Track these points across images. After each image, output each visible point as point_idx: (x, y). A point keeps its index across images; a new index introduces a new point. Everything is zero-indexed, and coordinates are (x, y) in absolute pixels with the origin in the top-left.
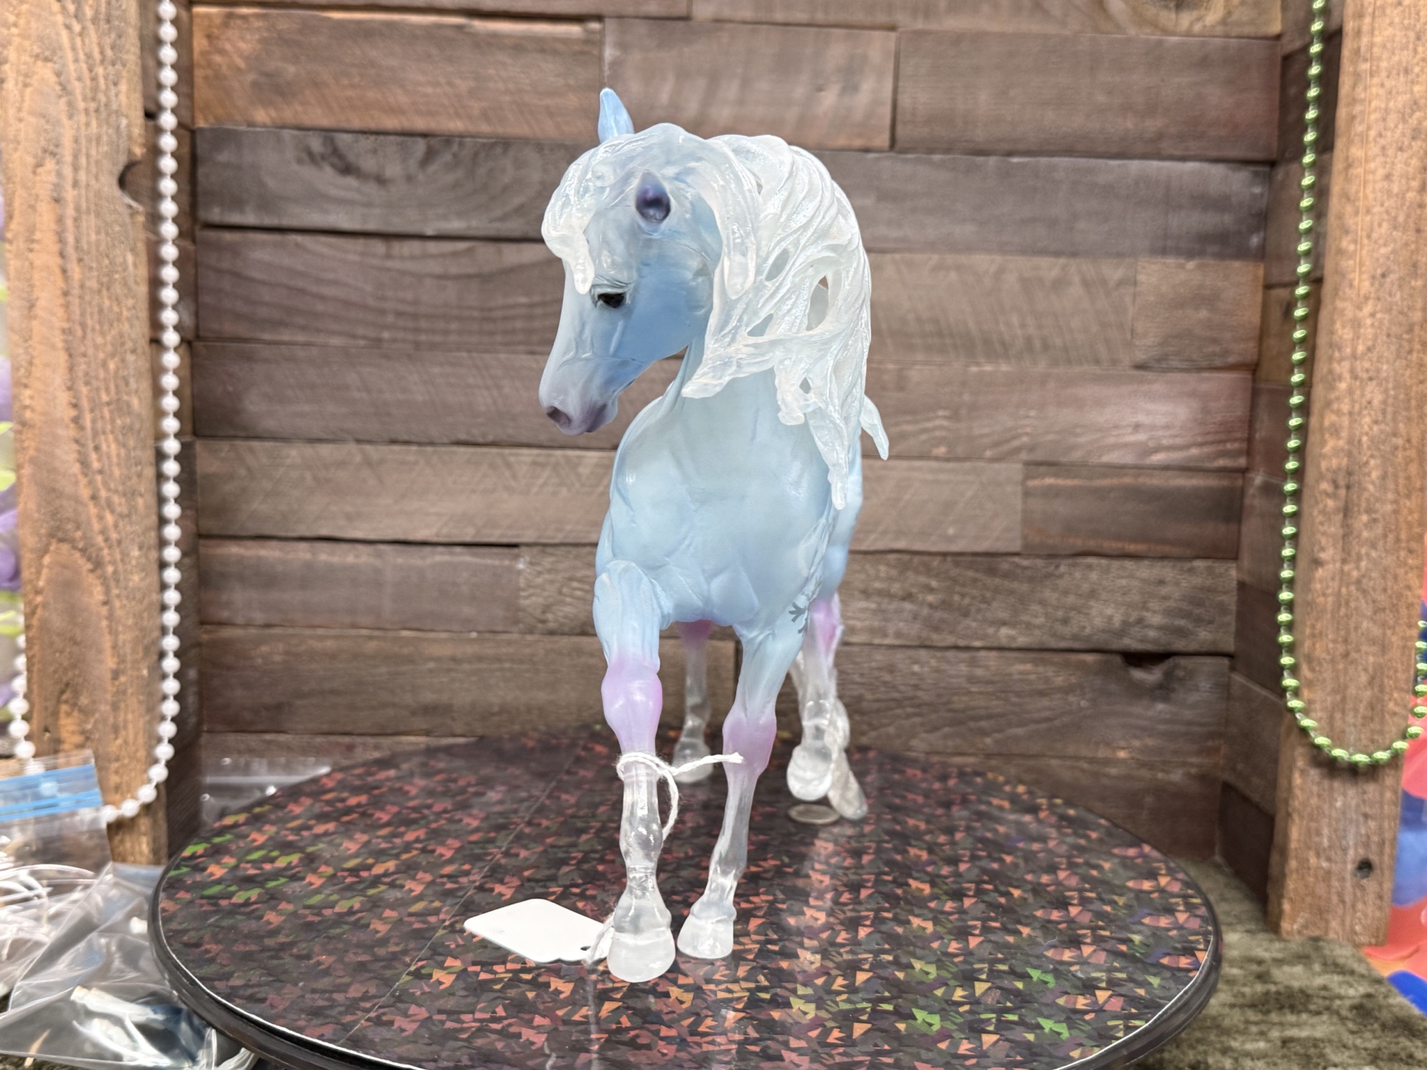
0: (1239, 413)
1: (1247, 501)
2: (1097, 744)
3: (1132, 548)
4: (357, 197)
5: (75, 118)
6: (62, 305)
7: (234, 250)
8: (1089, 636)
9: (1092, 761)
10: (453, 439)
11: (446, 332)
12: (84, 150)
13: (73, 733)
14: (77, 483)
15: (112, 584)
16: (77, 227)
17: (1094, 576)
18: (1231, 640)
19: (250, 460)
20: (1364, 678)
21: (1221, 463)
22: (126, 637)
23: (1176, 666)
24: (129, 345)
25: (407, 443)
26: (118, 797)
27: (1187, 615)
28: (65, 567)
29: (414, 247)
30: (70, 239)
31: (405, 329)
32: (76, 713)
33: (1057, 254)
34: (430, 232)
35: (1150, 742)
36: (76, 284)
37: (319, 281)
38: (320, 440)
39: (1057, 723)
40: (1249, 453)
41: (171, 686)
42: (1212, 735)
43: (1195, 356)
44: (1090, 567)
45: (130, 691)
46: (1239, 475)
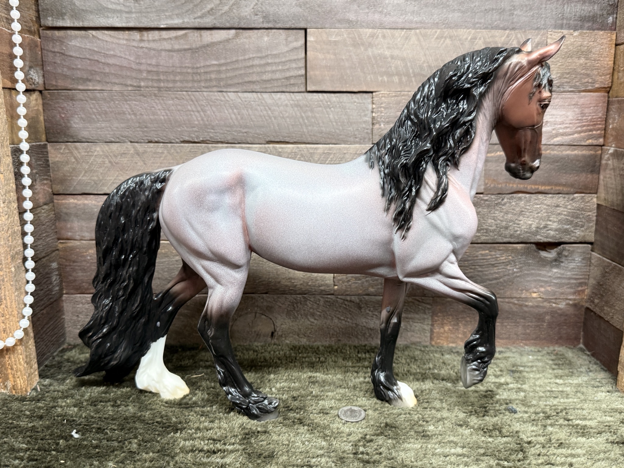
0: (600, 115)
1: (604, 162)
2: (522, 290)
3: (542, 188)
4: (123, 8)
7: (61, 41)
8: (520, 235)
9: (519, 299)
10: (182, 140)
11: (174, 81)
17: (522, 203)
18: (593, 234)
19: (75, 152)
21: (590, 142)
23: (564, 249)
25: (156, 142)
26: (5, 335)
27: (571, 223)
29: (155, 34)
31: (152, 80)
33: (504, 29)
34: (162, 26)
35: (549, 289)
37: (106, 56)
38: (111, 142)
39: (501, 280)
40: (605, 137)
41: (31, 276)
42: (581, 284)
43: (577, 84)
44: (520, 199)
45: (6, 280)
46: (600, 147)
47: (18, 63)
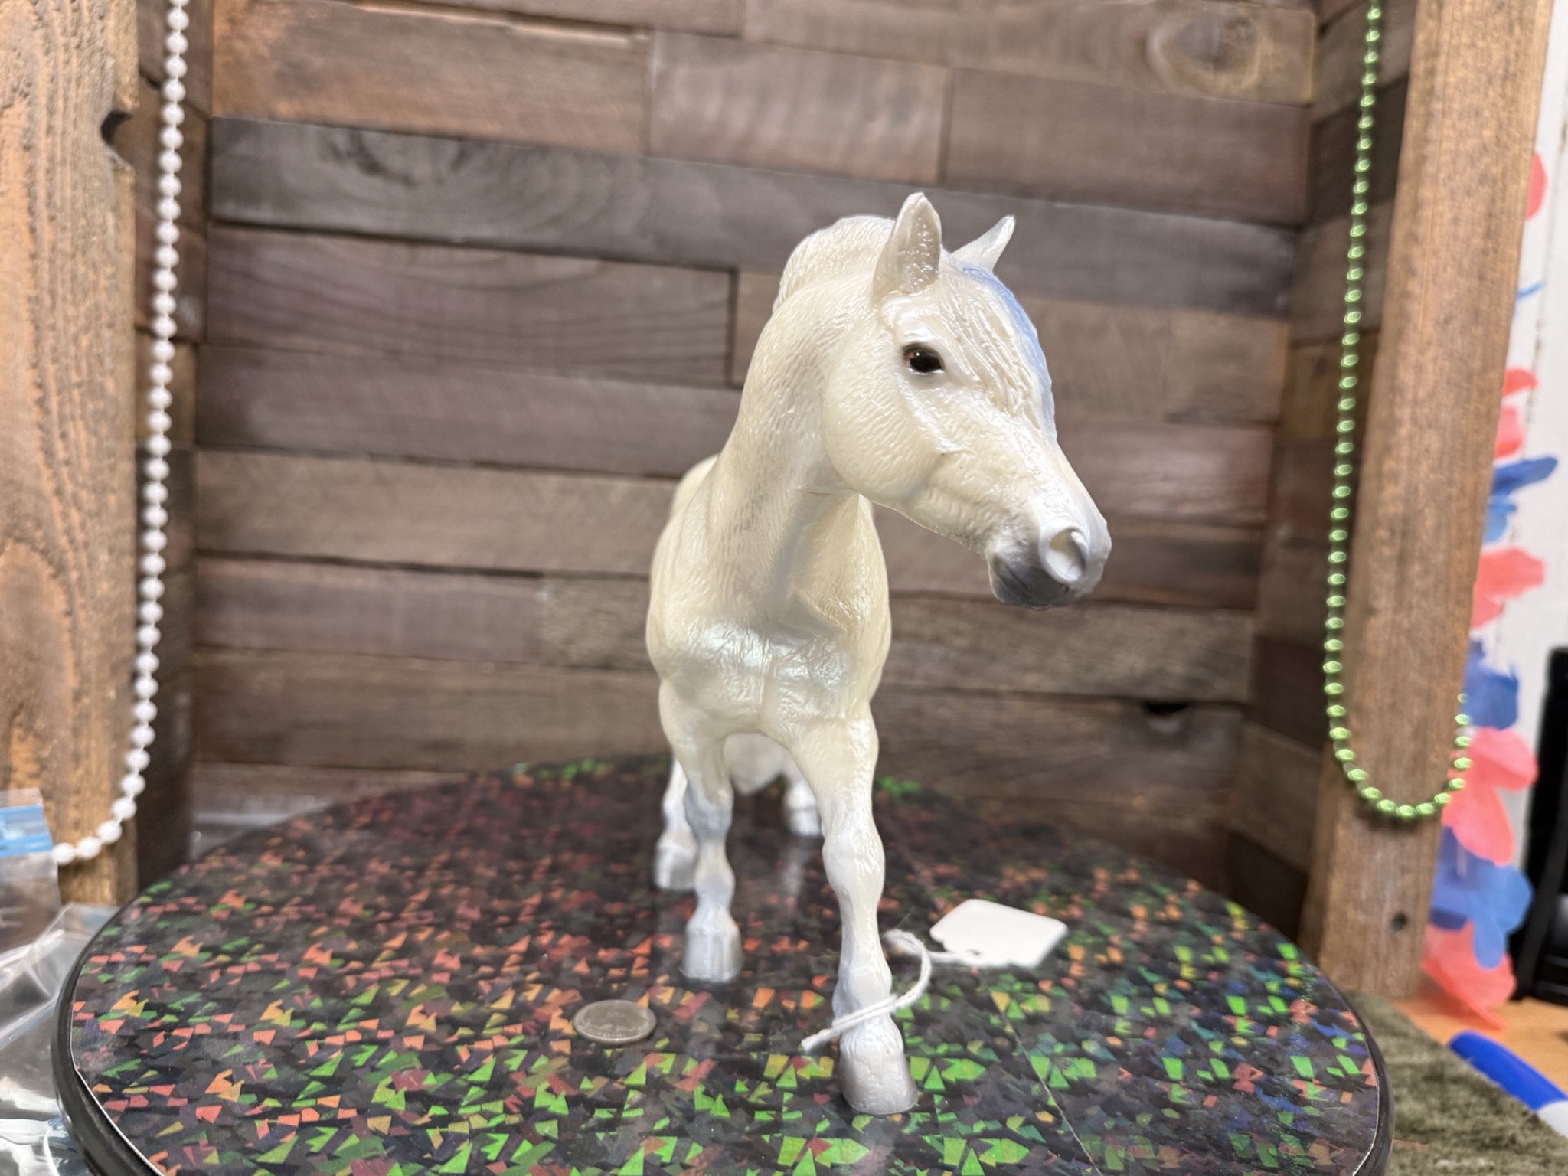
0: (1261, 470)
1: (1267, 556)
2: (1114, 791)
3: (1155, 597)
4: (382, 198)
5: (52, 54)
6: (28, 270)
7: (247, 250)
8: (1112, 683)
9: (1108, 807)
10: (476, 460)
11: (471, 346)
12: (61, 93)
13: (27, 761)
14: (38, 475)
15: (76, 591)
16: (51, 180)
17: (1118, 626)
18: (1246, 691)
19: (255, 474)
20: (1408, 730)
21: (1244, 517)
22: (90, 653)
23: (1193, 716)
24: (105, 319)
25: (425, 462)
26: (77, 834)
27: (1207, 667)
28: (22, 570)
29: (442, 254)
30: (42, 193)
31: (427, 341)
32: (31, 738)
33: (1097, 300)
36: (46, 246)
37: (338, 286)
38: (331, 455)
39: (1076, 769)
40: (1270, 508)
41: (146, 711)
42: (1222, 783)
43: (1222, 411)
45: (94, 714)
46: (1259, 529)
47: (166, 279)
